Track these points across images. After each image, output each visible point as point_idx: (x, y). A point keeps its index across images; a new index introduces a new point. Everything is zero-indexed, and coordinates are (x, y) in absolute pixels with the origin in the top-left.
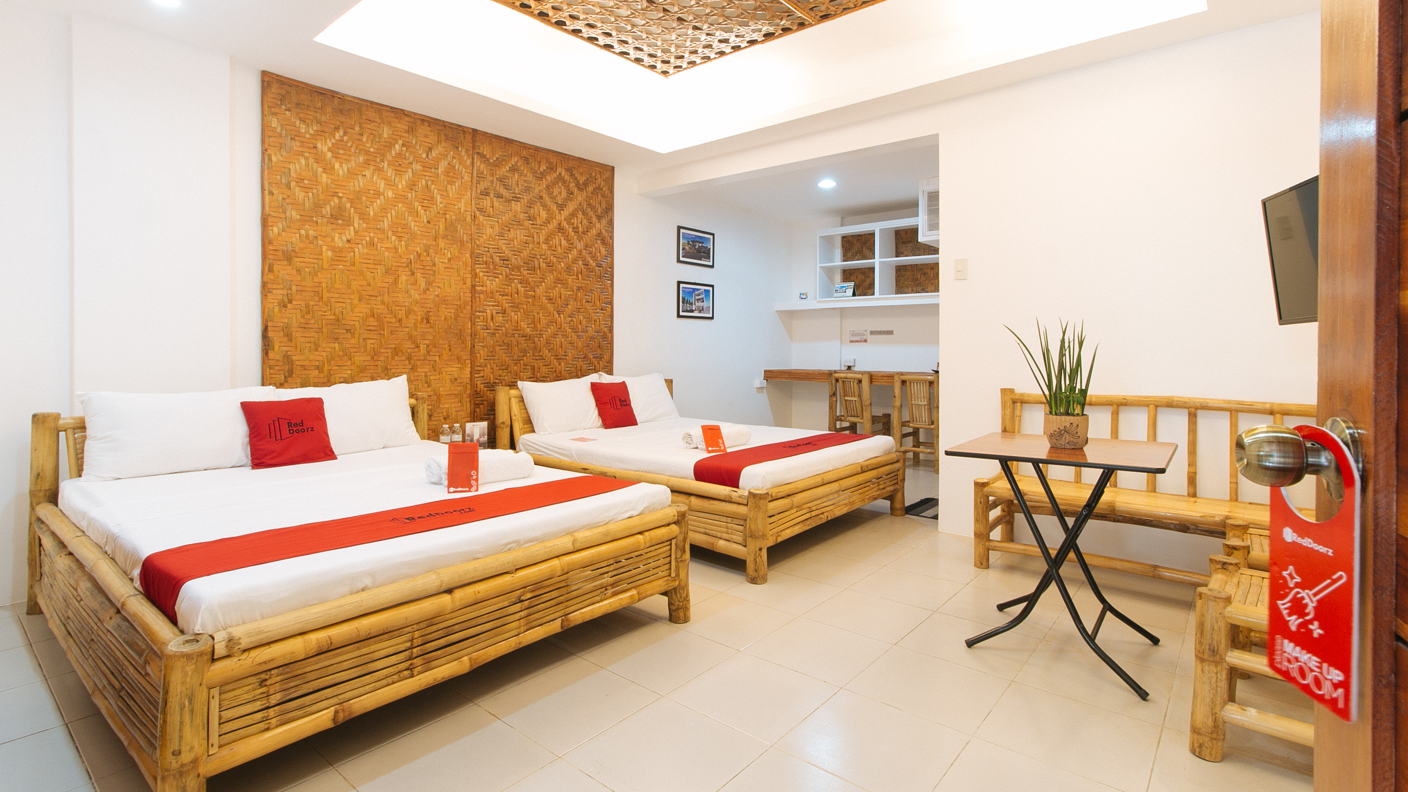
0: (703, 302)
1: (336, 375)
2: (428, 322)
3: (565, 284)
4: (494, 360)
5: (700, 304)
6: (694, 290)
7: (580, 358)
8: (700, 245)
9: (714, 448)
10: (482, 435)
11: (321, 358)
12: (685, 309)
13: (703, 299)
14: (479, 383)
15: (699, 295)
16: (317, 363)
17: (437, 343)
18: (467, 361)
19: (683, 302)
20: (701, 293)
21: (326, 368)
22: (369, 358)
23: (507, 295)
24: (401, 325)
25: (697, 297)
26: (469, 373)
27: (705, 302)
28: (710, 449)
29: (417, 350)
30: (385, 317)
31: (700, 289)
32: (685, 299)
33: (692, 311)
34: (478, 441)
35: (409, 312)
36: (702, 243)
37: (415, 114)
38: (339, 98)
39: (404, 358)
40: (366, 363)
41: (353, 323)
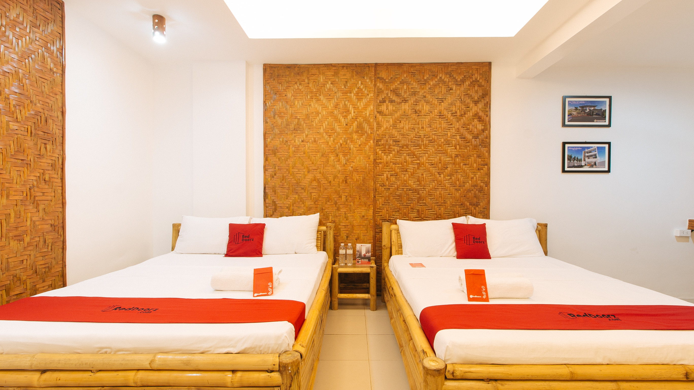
0: (596, 157)
1: (296, 212)
2: (346, 182)
3: (445, 153)
4: (389, 205)
5: (592, 160)
6: (584, 148)
7: (457, 205)
8: (592, 108)
9: (476, 296)
10: (367, 252)
11: (289, 203)
12: (571, 164)
13: (595, 155)
14: (378, 219)
15: (590, 152)
16: (287, 205)
17: (352, 195)
18: (371, 206)
19: (568, 159)
20: (595, 150)
21: (291, 208)
22: (313, 203)
23: (398, 164)
24: (330, 185)
25: (587, 154)
26: (372, 213)
27: (598, 158)
28: (471, 296)
29: (340, 199)
30: (322, 181)
31: (592, 147)
32: (571, 157)
33: (581, 166)
34: (365, 255)
35: (335, 177)
36: (594, 107)
37: (338, 64)
38: (298, 67)
39: (333, 203)
40: (311, 206)
41: (305, 184)
